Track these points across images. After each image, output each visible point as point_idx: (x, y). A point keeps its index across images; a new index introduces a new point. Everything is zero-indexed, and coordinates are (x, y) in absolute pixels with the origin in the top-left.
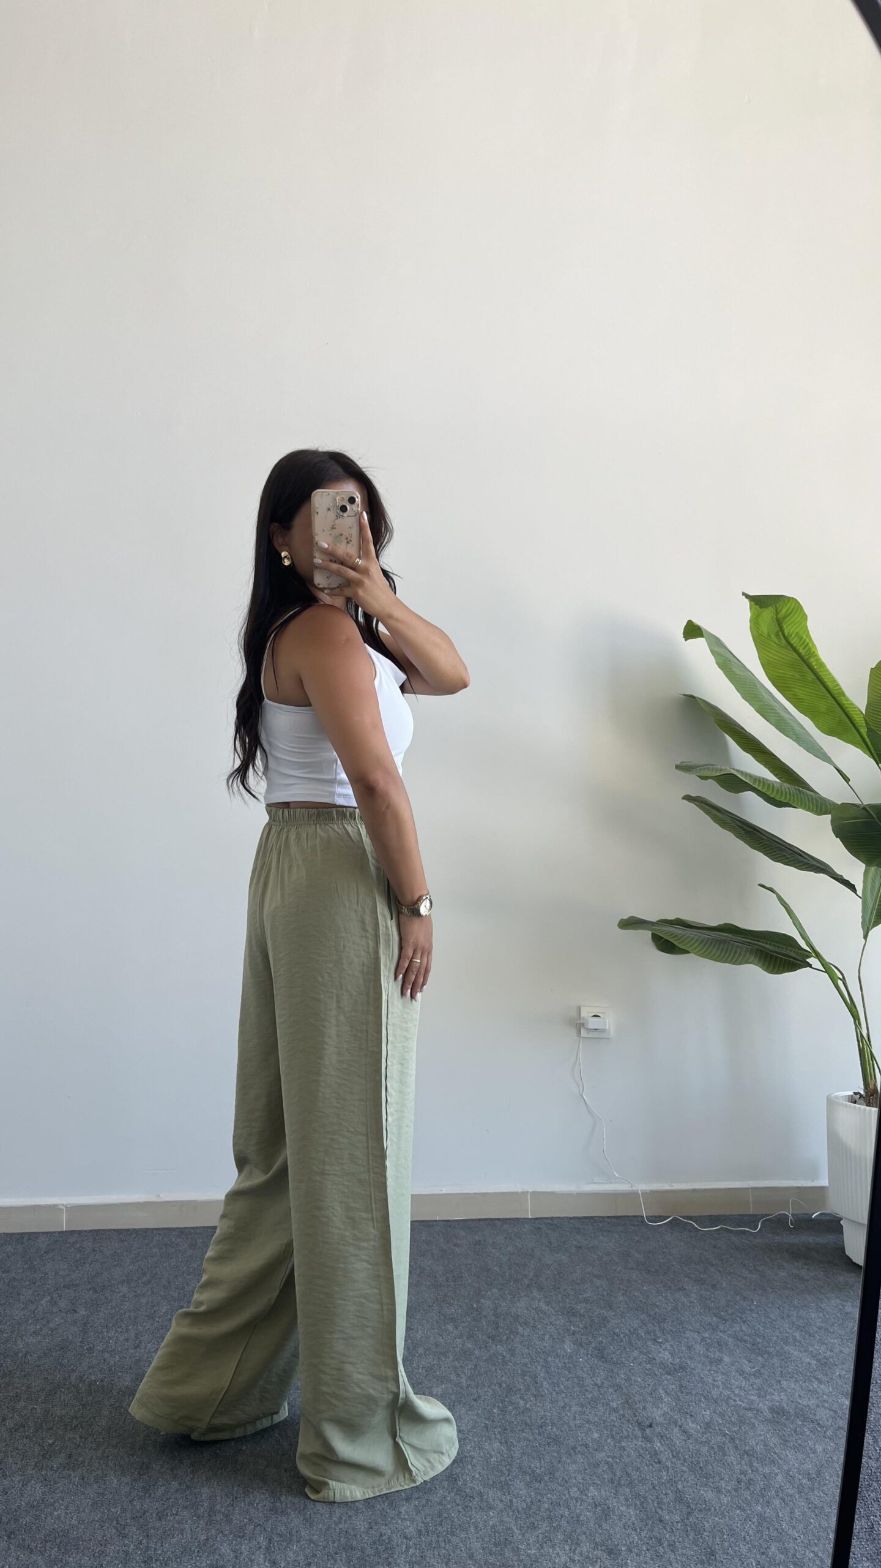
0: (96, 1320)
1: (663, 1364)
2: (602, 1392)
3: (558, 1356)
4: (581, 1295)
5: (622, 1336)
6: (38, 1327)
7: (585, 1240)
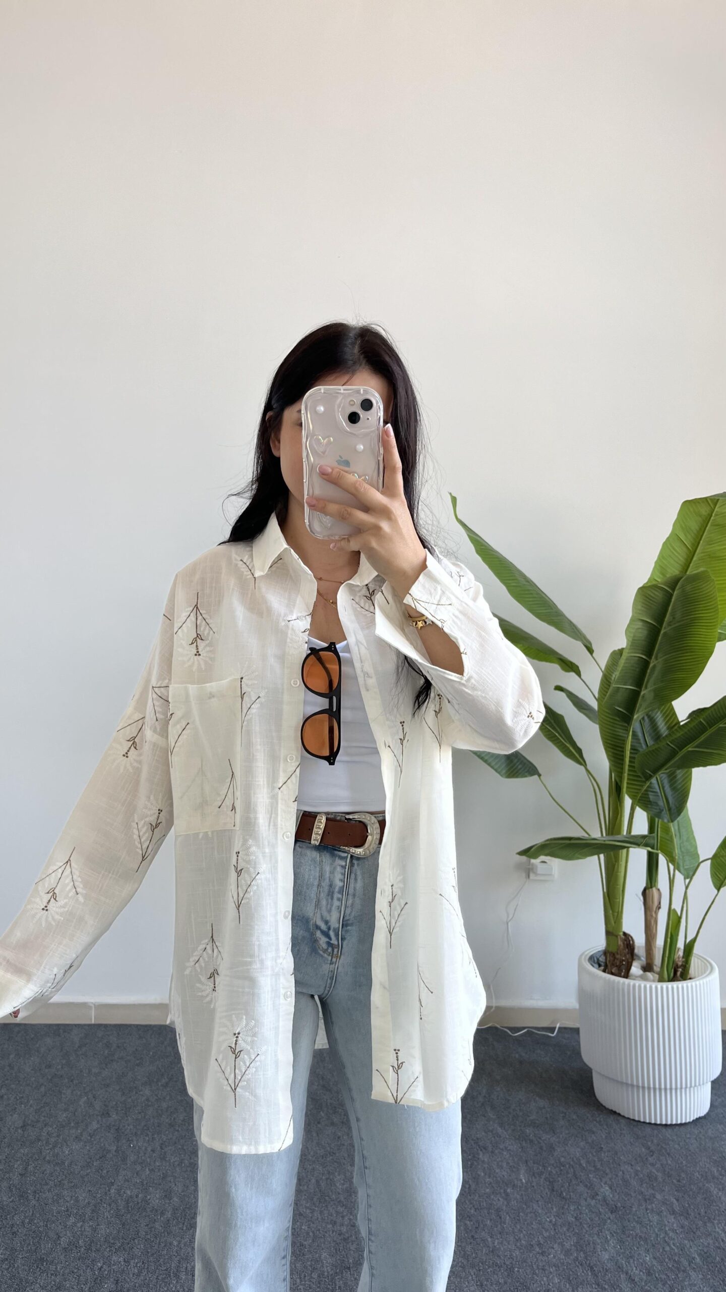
0: (126, 1127)
1: (605, 1200)
2: (557, 1231)
3: (514, 1186)
4: (529, 1116)
5: (567, 1166)
6: (79, 1131)
7: (526, 1053)
